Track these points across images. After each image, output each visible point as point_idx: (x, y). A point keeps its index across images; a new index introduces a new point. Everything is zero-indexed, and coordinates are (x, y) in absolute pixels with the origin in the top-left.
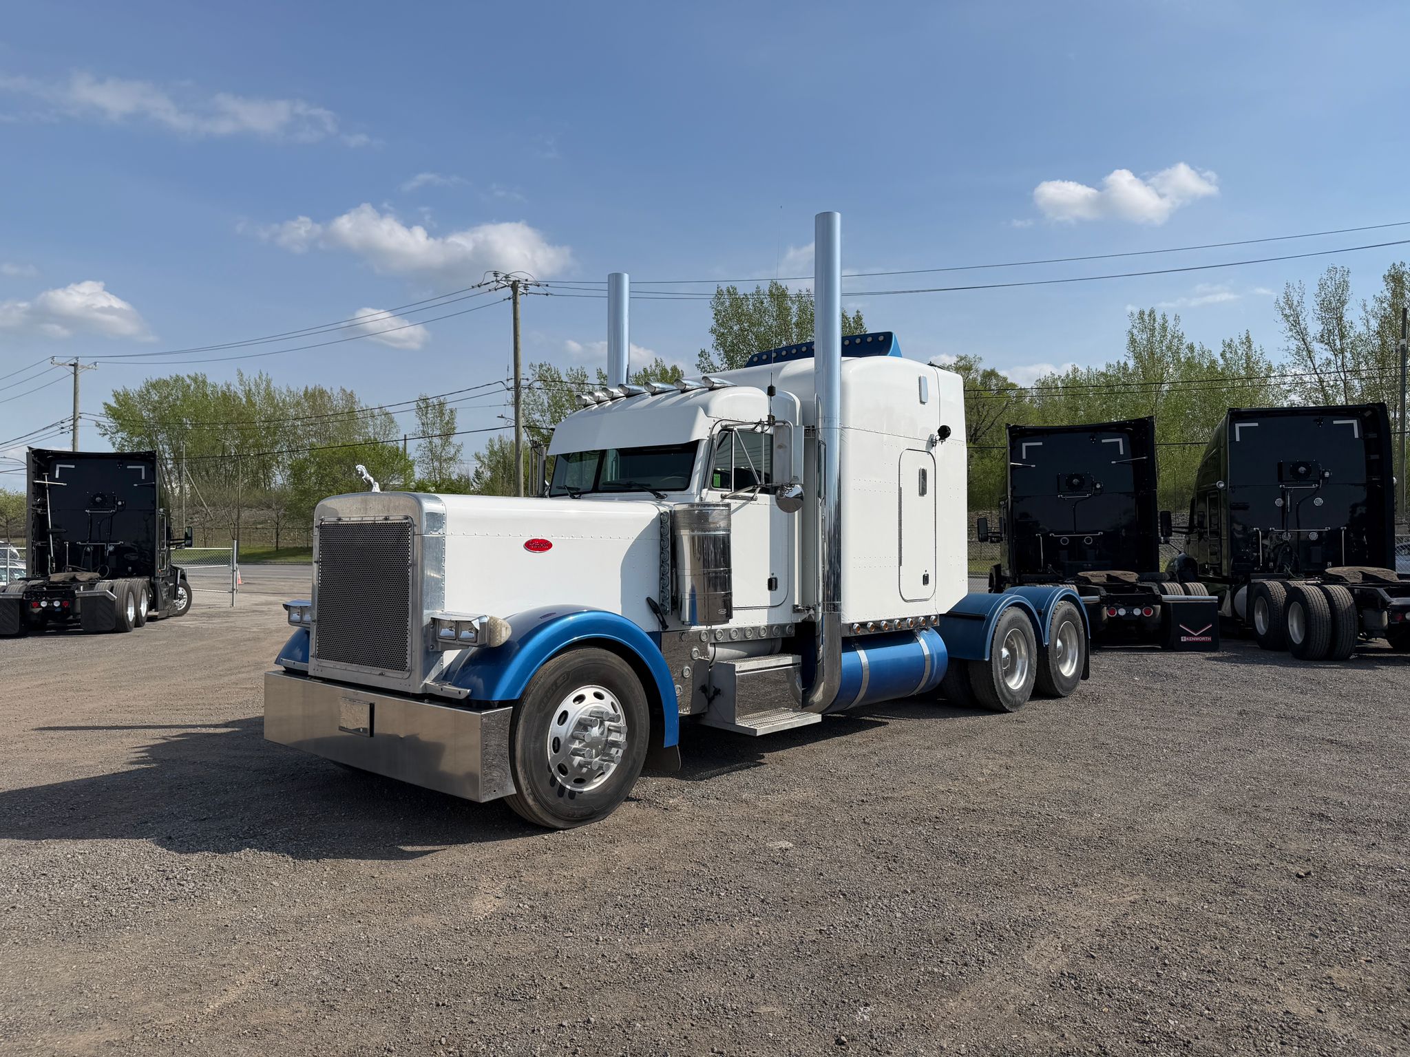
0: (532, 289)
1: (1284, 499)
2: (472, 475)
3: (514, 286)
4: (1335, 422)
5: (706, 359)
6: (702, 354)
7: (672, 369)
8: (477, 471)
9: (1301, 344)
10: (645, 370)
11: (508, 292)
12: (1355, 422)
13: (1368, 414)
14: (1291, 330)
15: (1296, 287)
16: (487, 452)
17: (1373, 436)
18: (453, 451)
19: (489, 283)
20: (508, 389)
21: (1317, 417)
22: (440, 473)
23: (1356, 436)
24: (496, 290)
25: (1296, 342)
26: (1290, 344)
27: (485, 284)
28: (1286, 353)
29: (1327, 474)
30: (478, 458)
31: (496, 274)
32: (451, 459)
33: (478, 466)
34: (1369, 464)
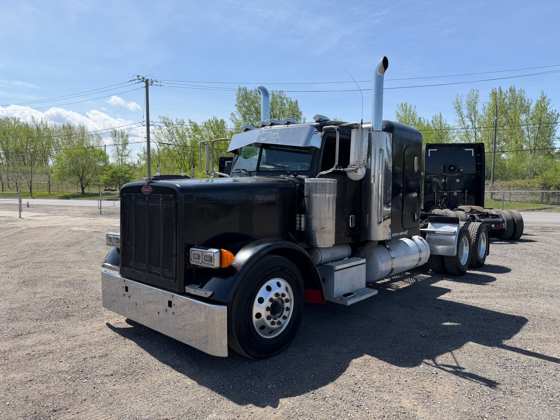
0: (154, 83)
1: (445, 179)
2: (136, 162)
3: (147, 82)
4: (465, 150)
5: (234, 116)
6: (232, 114)
7: (221, 120)
8: (138, 161)
9: (461, 118)
10: (209, 120)
11: (144, 84)
12: (472, 150)
13: (477, 147)
14: (457, 113)
15: (460, 96)
16: (143, 153)
17: (479, 155)
18: (127, 152)
19: (135, 80)
20: (144, 126)
21: (459, 148)
22: (122, 161)
23: (473, 155)
24: (138, 83)
25: (459, 117)
26: (456, 118)
27: (133, 80)
28: (455, 121)
29: (461, 170)
30: (139, 155)
31: (138, 76)
32: (126, 155)
33: (139, 159)
34: (477, 166)
